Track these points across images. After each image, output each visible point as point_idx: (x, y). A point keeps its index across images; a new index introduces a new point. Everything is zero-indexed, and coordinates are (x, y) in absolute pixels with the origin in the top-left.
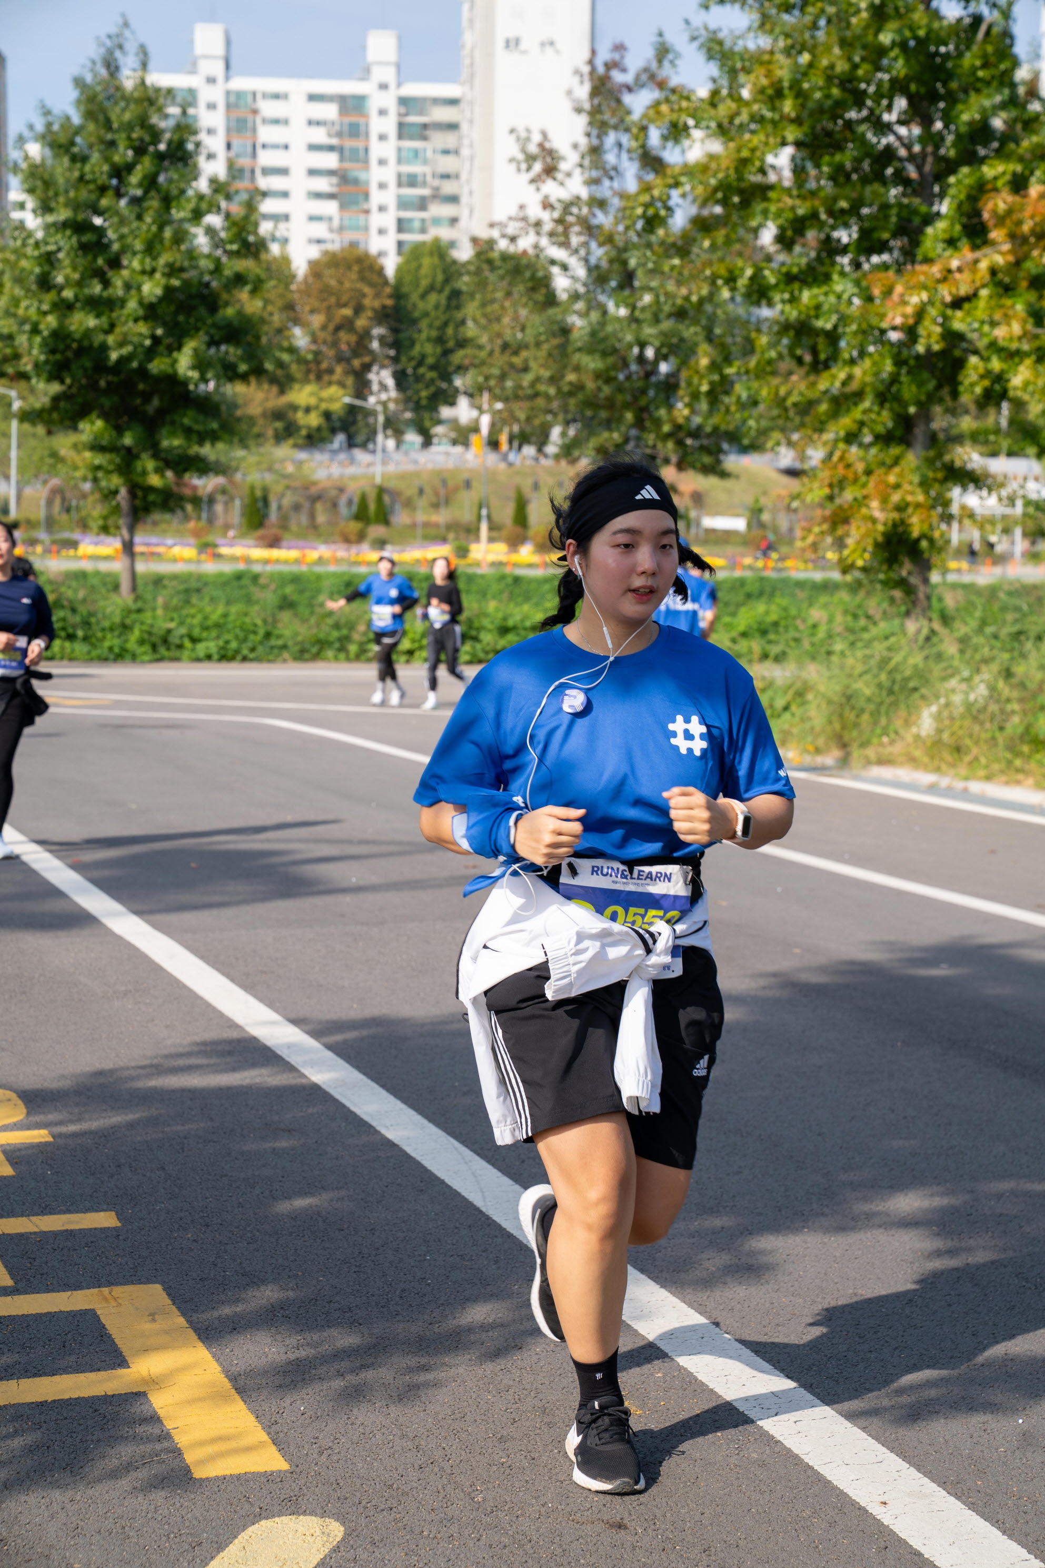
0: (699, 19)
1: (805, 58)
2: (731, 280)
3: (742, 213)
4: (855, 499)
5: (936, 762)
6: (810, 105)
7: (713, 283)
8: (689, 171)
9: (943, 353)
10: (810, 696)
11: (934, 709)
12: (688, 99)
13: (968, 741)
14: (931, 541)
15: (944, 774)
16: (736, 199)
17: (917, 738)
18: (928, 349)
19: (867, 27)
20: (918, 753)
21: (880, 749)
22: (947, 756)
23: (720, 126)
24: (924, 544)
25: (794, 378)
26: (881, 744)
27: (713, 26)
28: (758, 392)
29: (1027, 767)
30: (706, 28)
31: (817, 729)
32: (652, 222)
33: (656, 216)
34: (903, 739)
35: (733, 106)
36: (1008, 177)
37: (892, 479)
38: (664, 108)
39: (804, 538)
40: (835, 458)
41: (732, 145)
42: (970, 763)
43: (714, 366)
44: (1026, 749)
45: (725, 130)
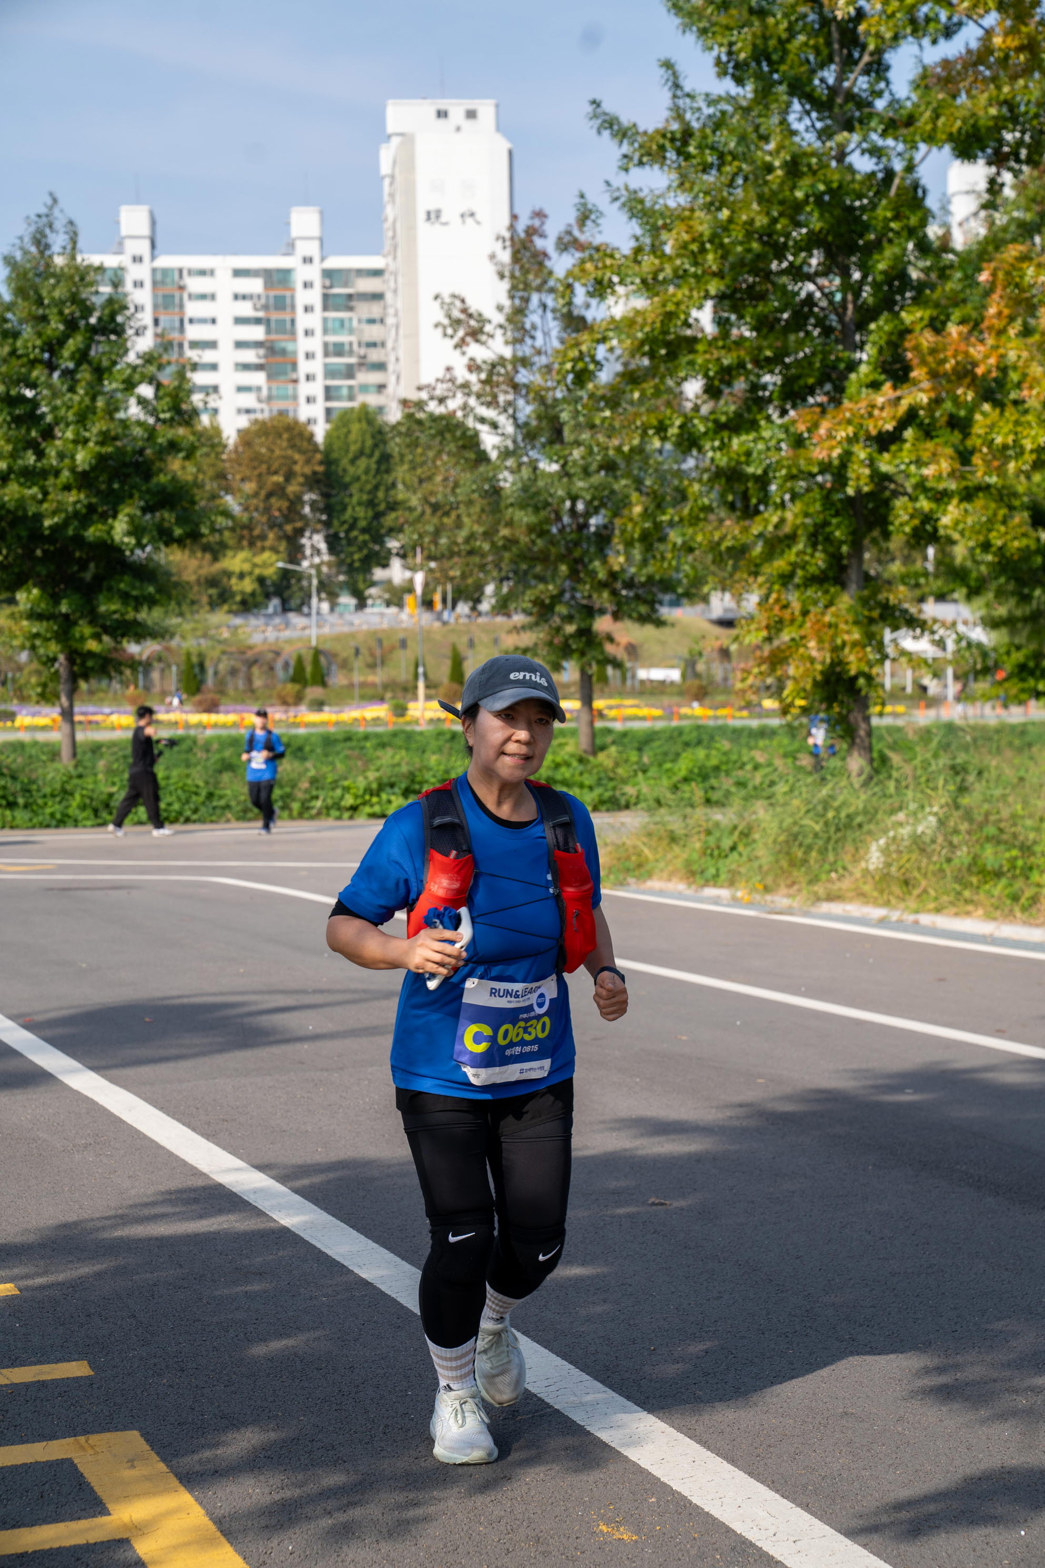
0: (619, 180)
1: (725, 214)
2: (661, 429)
3: (670, 365)
4: (793, 640)
5: (886, 897)
6: (731, 259)
7: (644, 433)
8: (616, 326)
9: (870, 495)
10: (756, 836)
11: (882, 842)
12: (612, 256)
13: (916, 874)
14: (869, 678)
15: (894, 908)
16: (663, 352)
17: (866, 872)
18: (858, 491)
19: (782, 184)
20: (867, 888)
21: (829, 886)
22: (897, 890)
23: (644, 281)
24: (861, 681)
25: (728, 523)
26: (830, 881)
27: (633, 186)
28: (692, 538)
29: (975, 898)
30: (627, 189)
31: (765, 868)
32: (582, 377)
33: (585, 370)
34: (851, 874)
35: (657, 262)
36: (926, 322)
37: (827, 618)
38: (589, 266)
39: (743, 680)
40: (771, 600)
41: (656, 299)
42: (919, 896)
43: (645, 514)
44: (974, 880)
45: (650, 285)
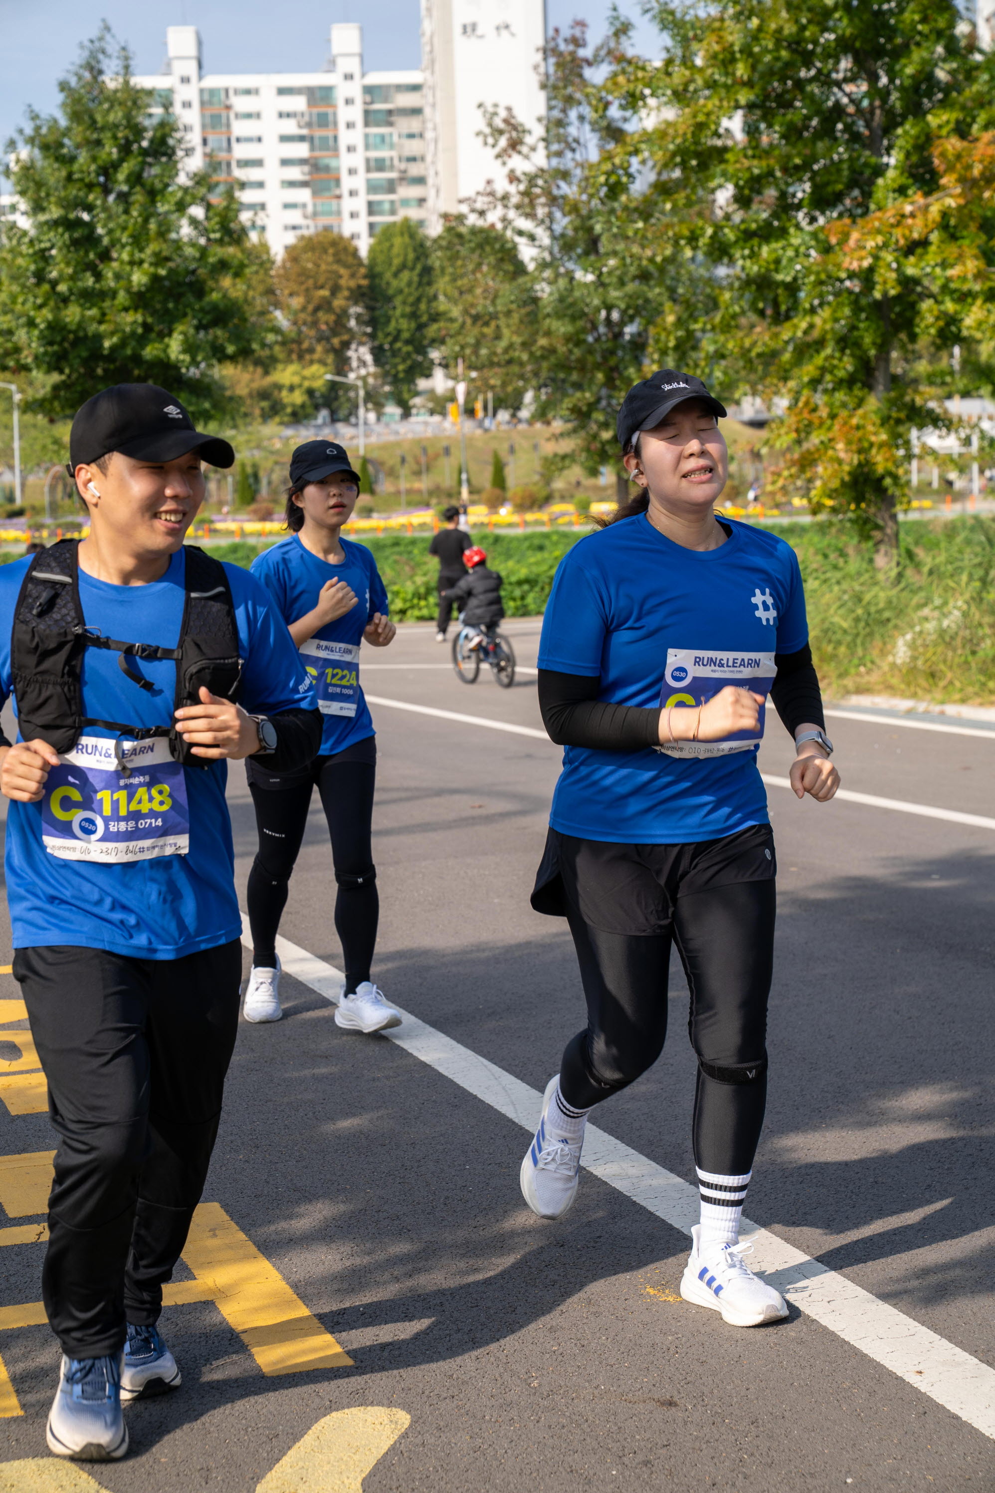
1: (755, 22)
2: (693, 239)
3: (701, 175)
4: (822, 442)
5: (912, 689)
7: (676, 243)
8: (647, 137)
9: (898, 298)
11: (909, 637)
12: (643, 69)
13: (942, 667)
14: (895, 478)
15: (921, 700)
16: (694, 162)
17: (893, 665)
18: (885, 294)
20: (895, 681)
21: (858, 679)
22: (923, 682)
23: (675, 93)
24: (888, 481)
25: (758, 329)
26: (859, 674)
28: (724, 345)
32: (615, 190)
33: (618, 183)
34: (879, 667)
35: (687, 73)
36: (952, 126)
37: (855, 421)
39: (773, 482)
40: (800, 404)
41: (687, 111)
42: (945, 687)
43: (679, 322)
45: (681, 96)
